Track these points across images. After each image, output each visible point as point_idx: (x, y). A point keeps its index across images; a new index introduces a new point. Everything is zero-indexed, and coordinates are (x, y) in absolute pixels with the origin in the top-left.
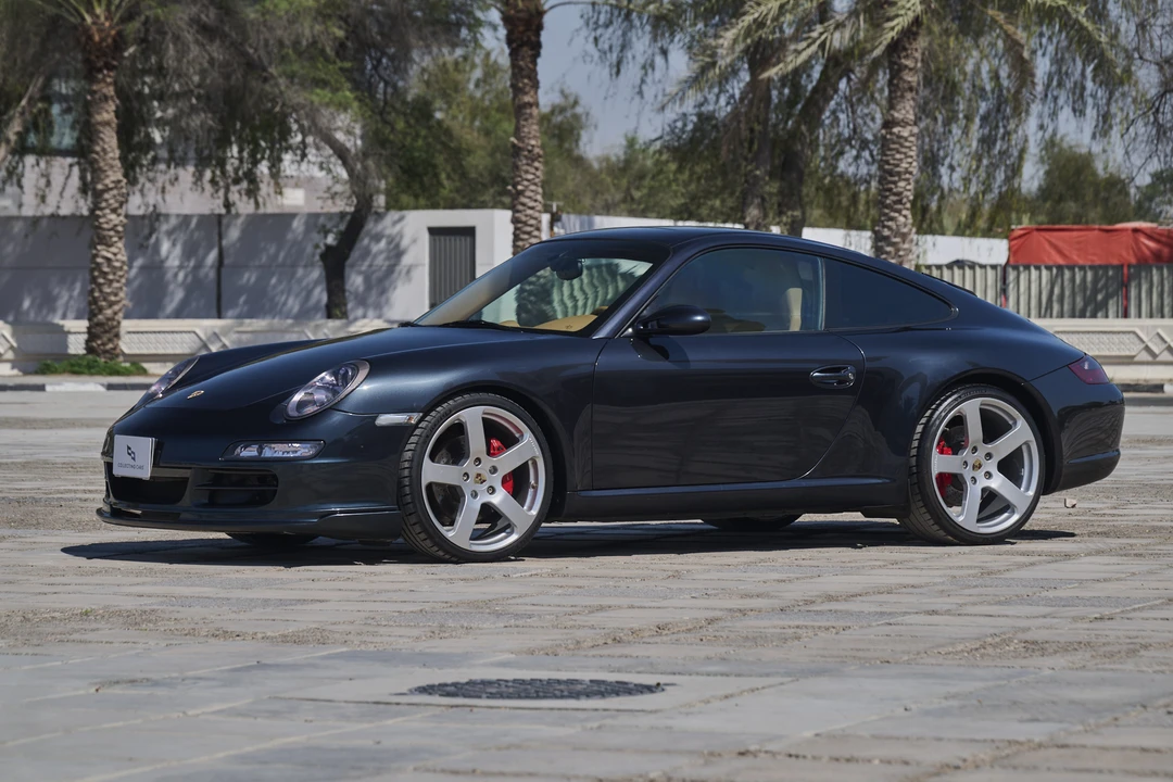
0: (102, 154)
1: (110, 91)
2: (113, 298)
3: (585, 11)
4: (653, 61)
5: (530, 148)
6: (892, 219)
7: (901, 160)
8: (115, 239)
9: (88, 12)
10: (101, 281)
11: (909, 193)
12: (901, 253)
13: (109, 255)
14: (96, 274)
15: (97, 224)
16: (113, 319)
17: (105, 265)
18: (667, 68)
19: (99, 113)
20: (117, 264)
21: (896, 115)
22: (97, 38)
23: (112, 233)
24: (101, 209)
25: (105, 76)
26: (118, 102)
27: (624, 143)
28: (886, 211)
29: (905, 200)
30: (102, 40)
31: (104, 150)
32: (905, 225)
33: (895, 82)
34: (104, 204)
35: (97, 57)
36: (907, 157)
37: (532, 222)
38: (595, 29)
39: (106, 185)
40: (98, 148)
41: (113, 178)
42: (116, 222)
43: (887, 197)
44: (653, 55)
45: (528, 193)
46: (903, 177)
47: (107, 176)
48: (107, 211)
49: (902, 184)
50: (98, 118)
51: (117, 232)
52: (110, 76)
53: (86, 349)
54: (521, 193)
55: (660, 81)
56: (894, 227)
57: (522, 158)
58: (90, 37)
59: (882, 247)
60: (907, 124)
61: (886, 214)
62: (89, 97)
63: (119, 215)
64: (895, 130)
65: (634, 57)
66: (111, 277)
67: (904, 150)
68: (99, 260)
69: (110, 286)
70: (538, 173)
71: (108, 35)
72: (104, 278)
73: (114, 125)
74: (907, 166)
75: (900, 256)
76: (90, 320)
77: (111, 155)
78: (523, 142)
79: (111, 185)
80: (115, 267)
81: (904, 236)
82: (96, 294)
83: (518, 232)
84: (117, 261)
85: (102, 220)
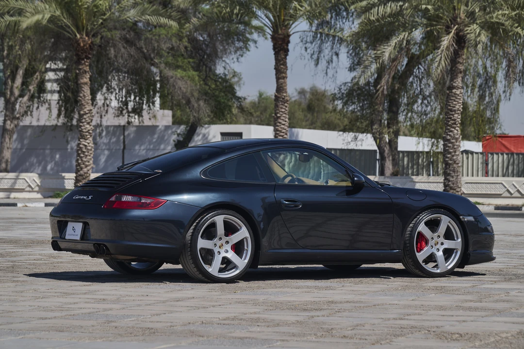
0: (83, 97)
1: (87, 69)
2: (87, 163)
3: (302, 35)
4: (332, 58)
5: (283, 97)
6: (451, 131)
7: (456, 104)
8: (89, 136)
9: (78, 33)
10: (82, 155)
11: (459, 120)
12: (455, 147)
13: (86, 144)
14: (80, 152)
15: (80, 129)
16: (87, 173)
17: (84, 148)
18: (338, 62)
19: (82, 79)
20: (89, 148)
21: (454, 84)
22: (82, 45)
23: (87, 134)
24: (83, 123)
25: (85, 62)
26: (90, 73)
27: (258, 95)
28: (449, 127)
29: (457, 123)
30: (84, 45)
31: (84, 95)
32: (457, 135)
33: (454, 69)
34: (84, 120)
35: (82, 53)
36: (459, 103)
37: (284, 131)
38: (306, 44)
39: (85, 112)
40: (81, 95)
41: (88, 109)
42: (89, 129)
43: (449, 121)
44: (332, 56)
45: (282, 118)
46: (457, 112)
47: (86, 108)
48: (85, 124)
49: (456, 115)
50: (82, 81)
51: (90, 133)
52: (87, 62)
53: (74, 186)
54: (279, 118)
55: (335, 68)
56: (452, 135)
57: (279, 102)
58: (79, 44)
59: (446, 144)
60: (459, 88)
61: (449, 129)
62: (77, 71)
63: (90, 126)
64: (454, 91)
65: (324, 56)
66: (86, 154)
67: (457, 100)
68: (81, 146)
69: (86, 158)
70: (287, 109)
71: (87, 44)
72: (83, 154)
73: (89, 84)
74: (459, 107)
75: (455, 148)
76: (76, 173)
77: (87, 98)
78: (280, 94)
79: (87, 112)
80: (88, 149)
81: (457, 139)
82: (80, 162)
83: (277, 135)
84: (89, 146)
85: (83, 128)
